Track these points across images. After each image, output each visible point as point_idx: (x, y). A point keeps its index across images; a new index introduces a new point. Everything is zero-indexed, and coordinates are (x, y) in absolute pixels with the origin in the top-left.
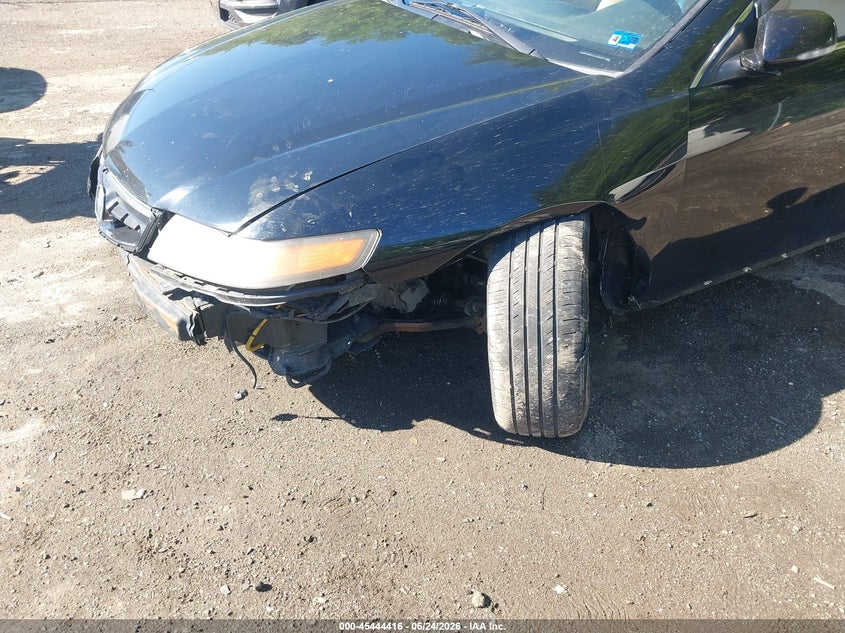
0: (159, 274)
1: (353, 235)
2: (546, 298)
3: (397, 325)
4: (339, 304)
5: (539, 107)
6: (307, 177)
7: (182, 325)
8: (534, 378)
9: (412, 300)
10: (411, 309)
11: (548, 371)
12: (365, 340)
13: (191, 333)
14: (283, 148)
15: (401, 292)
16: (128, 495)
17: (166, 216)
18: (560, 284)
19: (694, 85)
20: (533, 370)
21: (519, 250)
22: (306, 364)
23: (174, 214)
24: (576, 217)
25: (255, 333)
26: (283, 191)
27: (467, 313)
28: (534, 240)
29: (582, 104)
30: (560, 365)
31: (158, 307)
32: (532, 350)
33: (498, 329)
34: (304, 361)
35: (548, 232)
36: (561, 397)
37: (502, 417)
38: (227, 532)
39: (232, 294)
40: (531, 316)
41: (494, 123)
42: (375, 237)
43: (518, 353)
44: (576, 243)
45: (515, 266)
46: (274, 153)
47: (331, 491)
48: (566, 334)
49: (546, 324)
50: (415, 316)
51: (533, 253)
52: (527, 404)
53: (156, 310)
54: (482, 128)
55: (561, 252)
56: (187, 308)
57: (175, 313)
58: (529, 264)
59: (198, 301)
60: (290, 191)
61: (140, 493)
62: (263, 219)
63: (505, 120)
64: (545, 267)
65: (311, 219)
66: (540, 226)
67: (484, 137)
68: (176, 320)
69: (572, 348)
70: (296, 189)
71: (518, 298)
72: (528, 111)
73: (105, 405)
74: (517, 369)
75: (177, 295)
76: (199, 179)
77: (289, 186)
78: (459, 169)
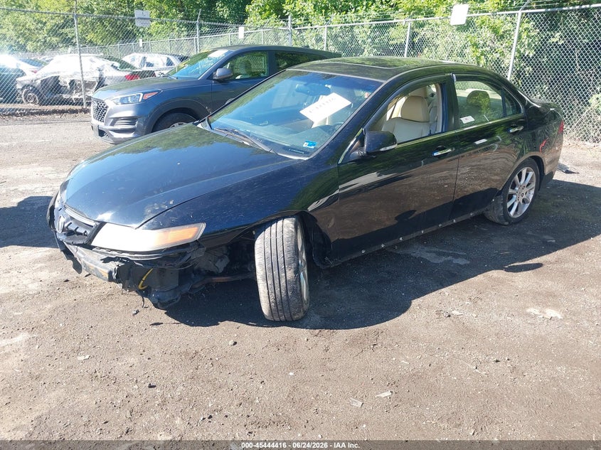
0: (97, 252)
1: (192, 225)
2: (280, 249)
3: (214, 278)
4: (187, 258)
5: (273, 172)
6: (171, 203)
7: (110, 273)
8: (277, 285)
9: (221, 265)
10: (221, 271)
11: (283, 281)
12: (197, 286)
13: (114, 277)
14: (159, 192)
15: (215, 262)
16: (81, 358)
17: (102, 224)
18: (285, 243)
19: (340, 162)
20: (277, 282)
21: (268, 230)
22: (168, 297)
23: (106, 223)
24: (292, 216)
25: (144, 279)
26: (160, 209)
27: (249, 270)
28: (274, 226)
29: (291, 171)
30: (288, 278)
31: (97, 267)
32: (276, 272)
33: (260, 264)
34: (167, 295)
35: (280, 223)
36: (290, 293)
37: (265, 309)
38: (134, 367)
39: (136, 255)
40: (274, 257)
41: (253, 179)
42: (203, 226)
43: (269, 274)
44: (292, 226)
45: (266, 237)
46: (154, 194)
47: (183, 349)
48: (290, 264)
49: (281, 260)
50: (223, 274)
51: (274, 231)
52: (275, 299)
53: (96, 269)
54: (248, 181)
55: (285, 230)
56: (113, 266)
57: (106, 268)
58: (272, 236)
59: (117, 263)
60: (163, 209)
61: (87, 357)
62: (152, 221)
63: (259, 177)
64: (279, 237)
65: (174, 219)
66: (276, 220)
67: (250, 185)
68: (107, 271)
69: (292, 270)
70: (166, 207)
71: (268, 250)
72: (268, 174)
73: (61, 325)
74: (270, 282)
75: (107, 260)
76: (119, 207)
77: (163, 207)
78: (240, 197)
